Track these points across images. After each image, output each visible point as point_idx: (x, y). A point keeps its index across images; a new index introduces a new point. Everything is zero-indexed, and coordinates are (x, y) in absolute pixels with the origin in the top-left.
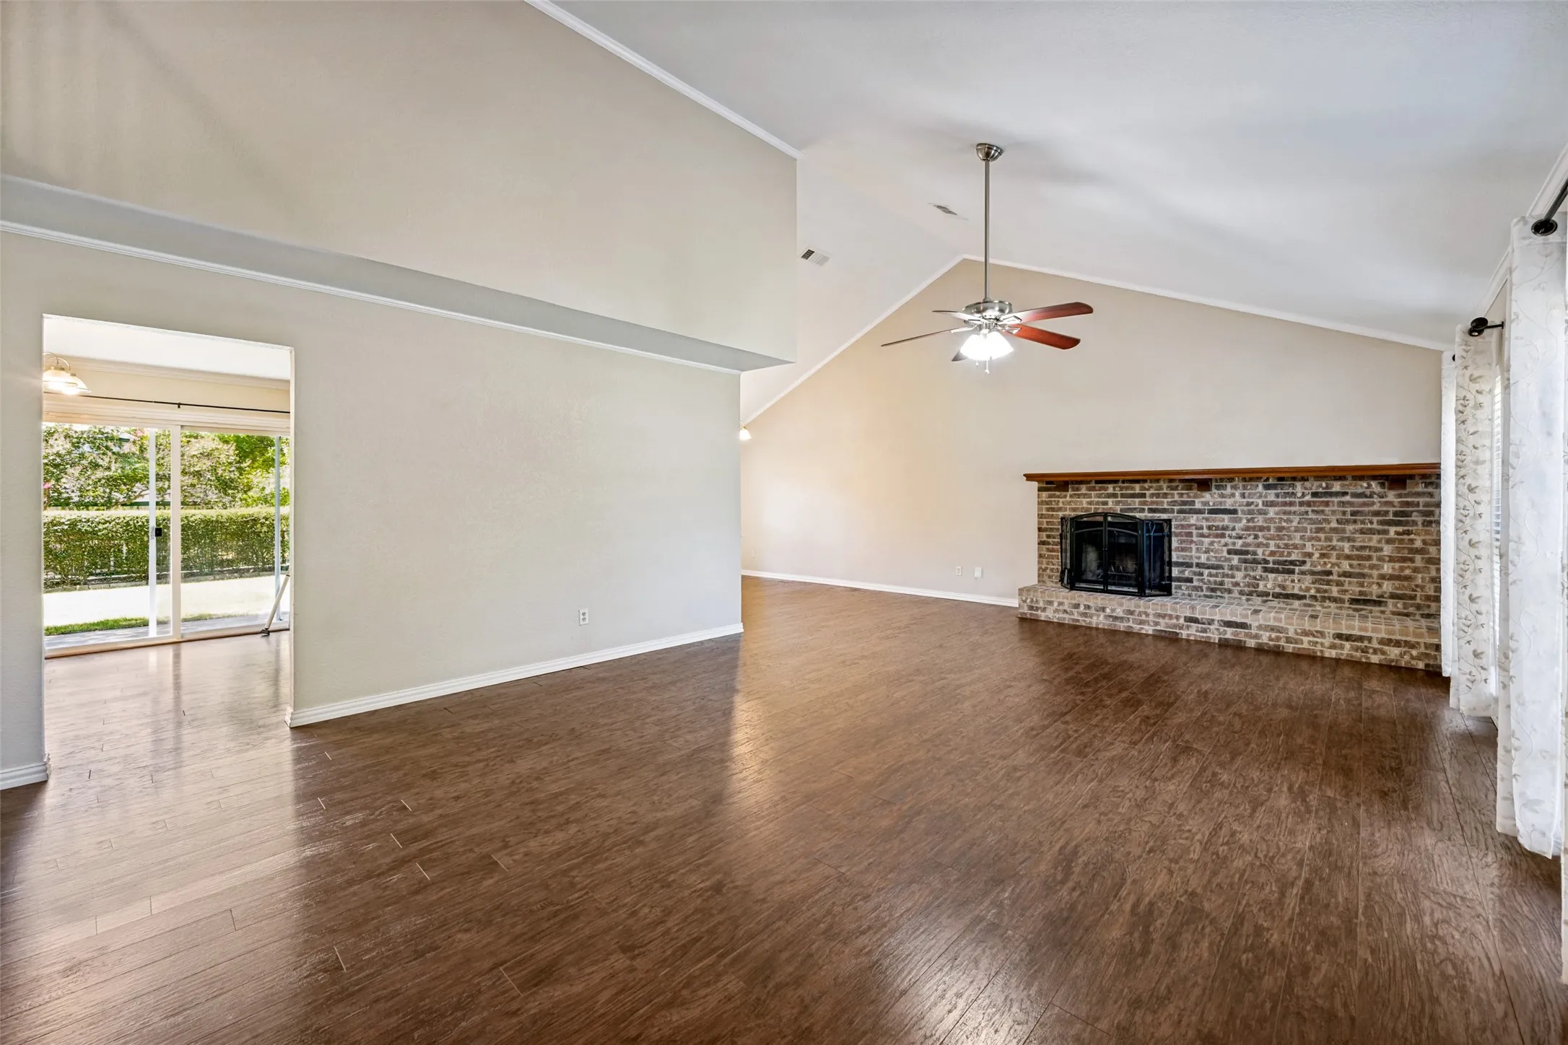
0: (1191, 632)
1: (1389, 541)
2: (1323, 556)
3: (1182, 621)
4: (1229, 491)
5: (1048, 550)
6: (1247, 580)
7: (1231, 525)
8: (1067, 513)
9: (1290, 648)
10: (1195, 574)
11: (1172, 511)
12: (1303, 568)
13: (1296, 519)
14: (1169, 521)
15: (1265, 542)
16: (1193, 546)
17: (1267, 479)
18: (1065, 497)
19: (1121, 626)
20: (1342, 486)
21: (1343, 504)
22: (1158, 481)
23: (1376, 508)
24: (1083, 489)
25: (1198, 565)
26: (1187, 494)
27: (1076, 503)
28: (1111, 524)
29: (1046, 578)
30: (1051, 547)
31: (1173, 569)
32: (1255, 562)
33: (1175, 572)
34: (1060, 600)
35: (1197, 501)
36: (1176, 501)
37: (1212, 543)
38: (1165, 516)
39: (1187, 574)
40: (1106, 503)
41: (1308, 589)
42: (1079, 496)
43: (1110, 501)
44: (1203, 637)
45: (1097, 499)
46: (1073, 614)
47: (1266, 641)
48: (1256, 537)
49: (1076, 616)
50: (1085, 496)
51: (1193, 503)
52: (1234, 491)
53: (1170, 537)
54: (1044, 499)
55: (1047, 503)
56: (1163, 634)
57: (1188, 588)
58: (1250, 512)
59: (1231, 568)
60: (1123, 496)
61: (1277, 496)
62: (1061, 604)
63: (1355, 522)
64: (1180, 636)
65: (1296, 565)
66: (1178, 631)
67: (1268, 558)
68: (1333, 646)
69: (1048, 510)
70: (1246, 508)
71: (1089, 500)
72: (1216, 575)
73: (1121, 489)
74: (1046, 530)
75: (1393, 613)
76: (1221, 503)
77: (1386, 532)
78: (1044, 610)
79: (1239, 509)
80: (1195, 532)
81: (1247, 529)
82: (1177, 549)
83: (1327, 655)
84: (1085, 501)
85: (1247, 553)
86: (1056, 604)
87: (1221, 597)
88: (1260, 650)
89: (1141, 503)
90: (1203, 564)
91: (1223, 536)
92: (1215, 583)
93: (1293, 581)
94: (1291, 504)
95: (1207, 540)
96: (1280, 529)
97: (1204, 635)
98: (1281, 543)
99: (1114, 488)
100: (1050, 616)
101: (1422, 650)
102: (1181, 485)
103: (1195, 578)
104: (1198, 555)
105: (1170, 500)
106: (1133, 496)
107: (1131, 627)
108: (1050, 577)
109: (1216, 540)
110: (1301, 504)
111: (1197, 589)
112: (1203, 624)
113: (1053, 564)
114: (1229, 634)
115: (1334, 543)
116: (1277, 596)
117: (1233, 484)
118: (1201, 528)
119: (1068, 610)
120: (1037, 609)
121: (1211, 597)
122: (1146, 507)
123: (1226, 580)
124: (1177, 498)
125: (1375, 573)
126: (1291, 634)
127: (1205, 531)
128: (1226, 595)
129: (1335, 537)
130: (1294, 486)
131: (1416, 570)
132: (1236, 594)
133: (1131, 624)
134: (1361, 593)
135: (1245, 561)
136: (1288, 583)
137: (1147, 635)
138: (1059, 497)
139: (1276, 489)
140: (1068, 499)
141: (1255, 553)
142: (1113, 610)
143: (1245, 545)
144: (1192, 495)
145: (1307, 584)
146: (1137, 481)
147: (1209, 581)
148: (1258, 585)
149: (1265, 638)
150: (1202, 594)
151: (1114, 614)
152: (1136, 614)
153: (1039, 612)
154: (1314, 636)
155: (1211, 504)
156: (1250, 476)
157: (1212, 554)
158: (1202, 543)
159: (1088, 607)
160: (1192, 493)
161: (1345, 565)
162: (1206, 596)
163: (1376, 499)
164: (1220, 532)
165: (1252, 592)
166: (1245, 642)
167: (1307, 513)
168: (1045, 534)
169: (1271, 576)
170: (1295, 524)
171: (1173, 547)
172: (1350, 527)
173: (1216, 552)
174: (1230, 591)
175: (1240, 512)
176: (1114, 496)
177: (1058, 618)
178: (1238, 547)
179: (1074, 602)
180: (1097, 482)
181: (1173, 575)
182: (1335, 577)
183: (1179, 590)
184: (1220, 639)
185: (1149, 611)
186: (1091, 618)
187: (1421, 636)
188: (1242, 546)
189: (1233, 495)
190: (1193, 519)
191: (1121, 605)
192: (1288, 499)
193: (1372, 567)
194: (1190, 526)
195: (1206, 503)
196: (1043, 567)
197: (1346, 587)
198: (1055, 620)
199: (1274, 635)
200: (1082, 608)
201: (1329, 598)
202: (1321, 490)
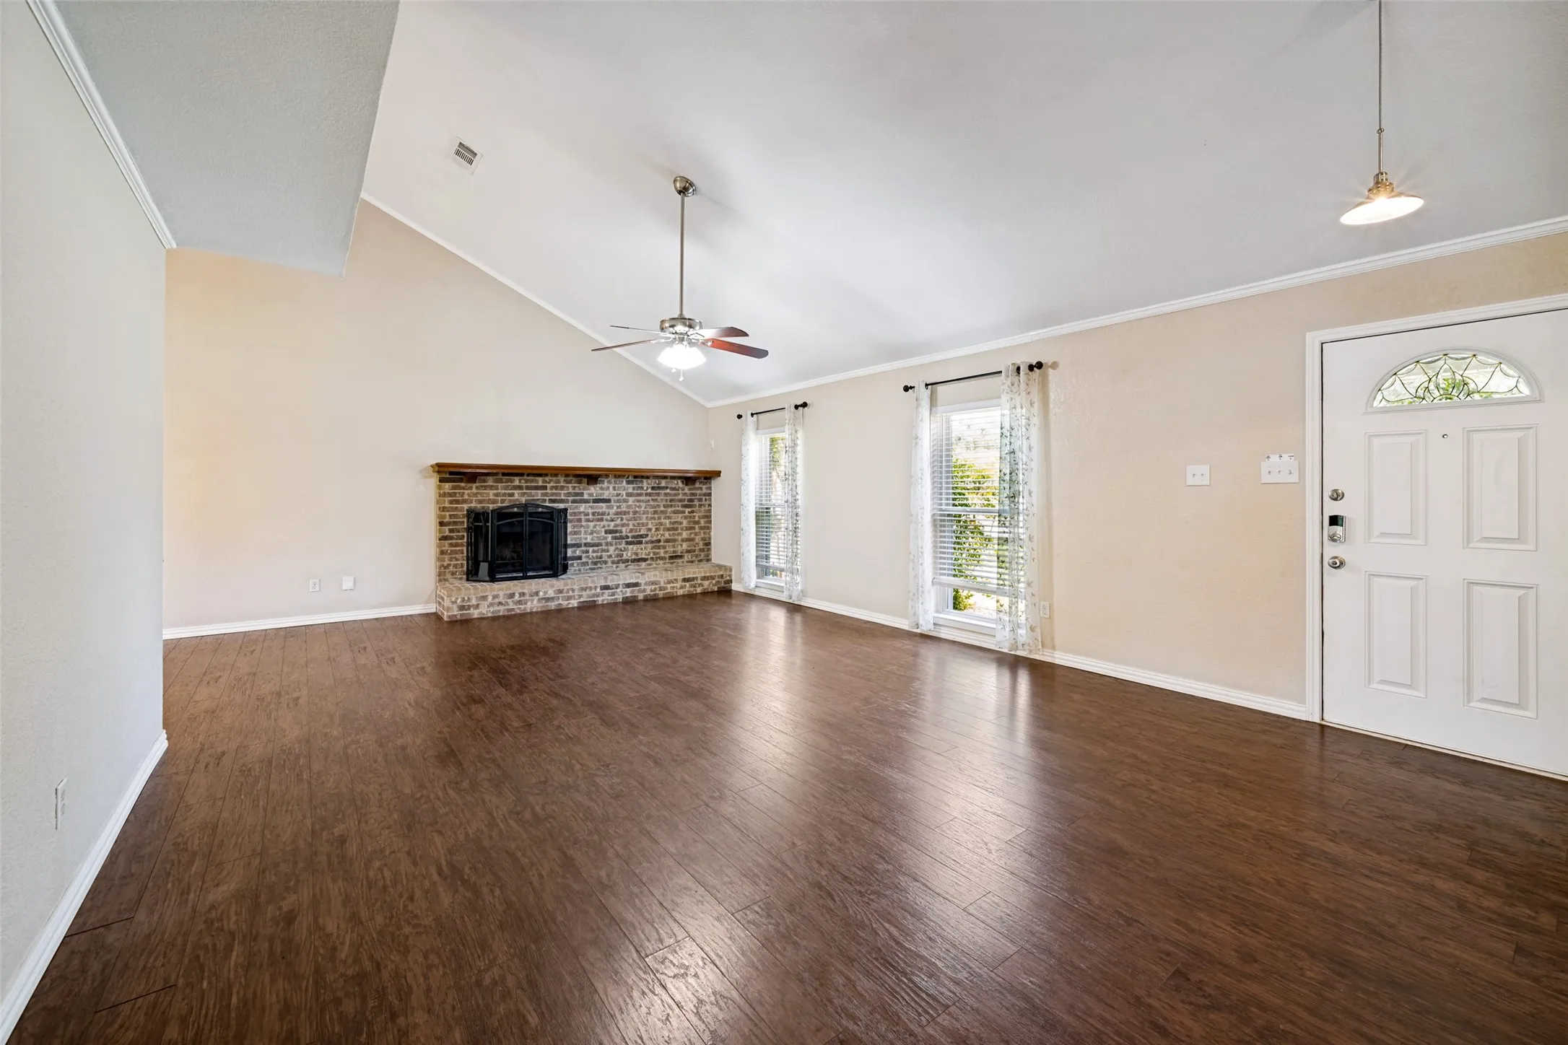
0: (605, 598)
1: (686, 518)
2: (657, 529)
3: (598, 590)
4: (606, 484)
5: (451, 545)
6: (617, 552)
7: (607, 511)
8: (473, 505)
9: (661, 594)
10: (583, 552)
11: (567, 501)
12: (648, 539)
13: (643, 505)
14: (566, 510)
15: (627, 522)
16: (582, 530)
17: (628, 477)
18: (471, 488)
19: (553, 605)
20: (666, 483)
21: (666, 494)
22: (556, 475)
23: (680, 497)
24: (490, 481)
25: (586, 545)
26: (578, 487)
27: (482, 494)
28: (531, 514)
29: (448, 576)
30: (454, 541)
31: (568, 550)
32: (621, 538)
33: (570, 552)
34: (495, 593)
35: (585, 492)
36: (570, 493)
37: (595, 527)
38: (562, 506)
39: (578, 553)
40: (512, 495)
41: (649, 554)
42: (485, 488)
43: (516, 492)
44: (612, 599)
45: (503, 491)
46: (508, 605)
47: (649, 593)
48: (622, 519)
49: (511, 606)
50: (491, 488)
51: (582, 494)
52: (609, 485)
53: (565, 523)
54: (447, 491)
55: (450, 495)
56: (585, 604)
57: (578, 565)
58: (618, 501)
59: (607, 544)
60: (528, 488)
61: (634, 489)
62: (495, 597)
63: (671, 506)
64: (597, 603)
65: (643, 538)
66: (595, 599)
67: (629, 535)
68: (682, 588)
69: (451, 502)
70: (616, 498)
71: (495, 491)
72: (597, 552)
73: (526, 482)
74: (448, 524)
75: (687, 562)
76: (601, 494)
77: (684, 512)
78: (477, 606)
79: (612, 498)
80: (583, 517)
81: (617, 513)
82: (571, 532)
83: (679, 594)
84: (492, 492)
85: (615, 532)
86: (490, 599)
87: (600, 568)
88: (646, 600)
89: (543, 495)
90: (589, 543)
91: (602, 520)
92: (597, 557)
93: (642, 549)
94: (640, 495)
95: (591, 524)
96: (635, 513)
97: (613, 597)
98: (636, 522)
99: (520, 480)
100: (484, 612)
101: (717, 579)
102: (574, 479)
103: (584, 555)
104: (585, 536)
105: (566, 492)
106: (537, 488)
107: (561, 604)
108: (453, 574)
109: (598, 523)
110: (647, 495)
111: (585, 564)
112: (613, 589)
113: (457, 560)
114: (628, 593)
115: (662, 520)
116: (633, 561)
117: (609, 479)
118: (588, 515)
119: (503, 602)
120: (469, 607)
121: (594, 569)
122: (547, 498)
123: (604, 554)
124: (571, 490)
125: (680, 538)
126: (662, 584)
127: (591, 517)
128: (604, 566)
129: (663, 516)
130: (642, 482)
131: (696, 534)
132: (610, 564)
133: (560, 602)
134: (674, 552)
135: (616, 538)
136: (639, 551)
137: (573, 608)
138: (464, 488)
139: (633, 484)
140: (474, 490)
141: (621, 532)
142: (545, 593)
143: (616, 526)
144: (582, 487)
145: (649, 550)
146: (540, 475)
147: (593, 556)
148: (623, 555)
149: (649, 590)
150: (588, 567)
151: (547, 596)
152: (565, 591)
153: (472, 611)
154: (673, 583)
155: (595, 495)
156: (619, 474)
157: (595, 535)
158: (588, 526)
159: (522, 594)
160: (582, 486)
161: (667, 535)
162: (591, 569)
163: (680, 492)
164: (600, 517)
165: (621, 560)
166: (637, 596)
167: (649, 500)
168: (446, 529)
169: (630, 547)
170: (643, 509)
171: (568, 532)
172: (669, 510)
173: (597, 533)
174: (606, 562)
175: (612, 501)
176: (520, 488)
177: (493, 612)
178: (611, 528)
179: (509, 592)
180: (504, 474)
181: (568, 555)
182: (662, 544)
183: (574, 567)
184: (623, 598)
185: (575, 587)
186: (526, 604)
187: (716, 572)
188: (614, 526)
189: (608, 488)
190: (582, 507)
191: (552, 586)
192: (639, 491)
193: (679, 534)
194: (580, 513)
195: (591, 495)
196: (445, 564)
197: (667, 549)
198: (490, 615)
199: (653, 587)
200: (517, 597)
201: (659, 558)
202: (656, 485)
